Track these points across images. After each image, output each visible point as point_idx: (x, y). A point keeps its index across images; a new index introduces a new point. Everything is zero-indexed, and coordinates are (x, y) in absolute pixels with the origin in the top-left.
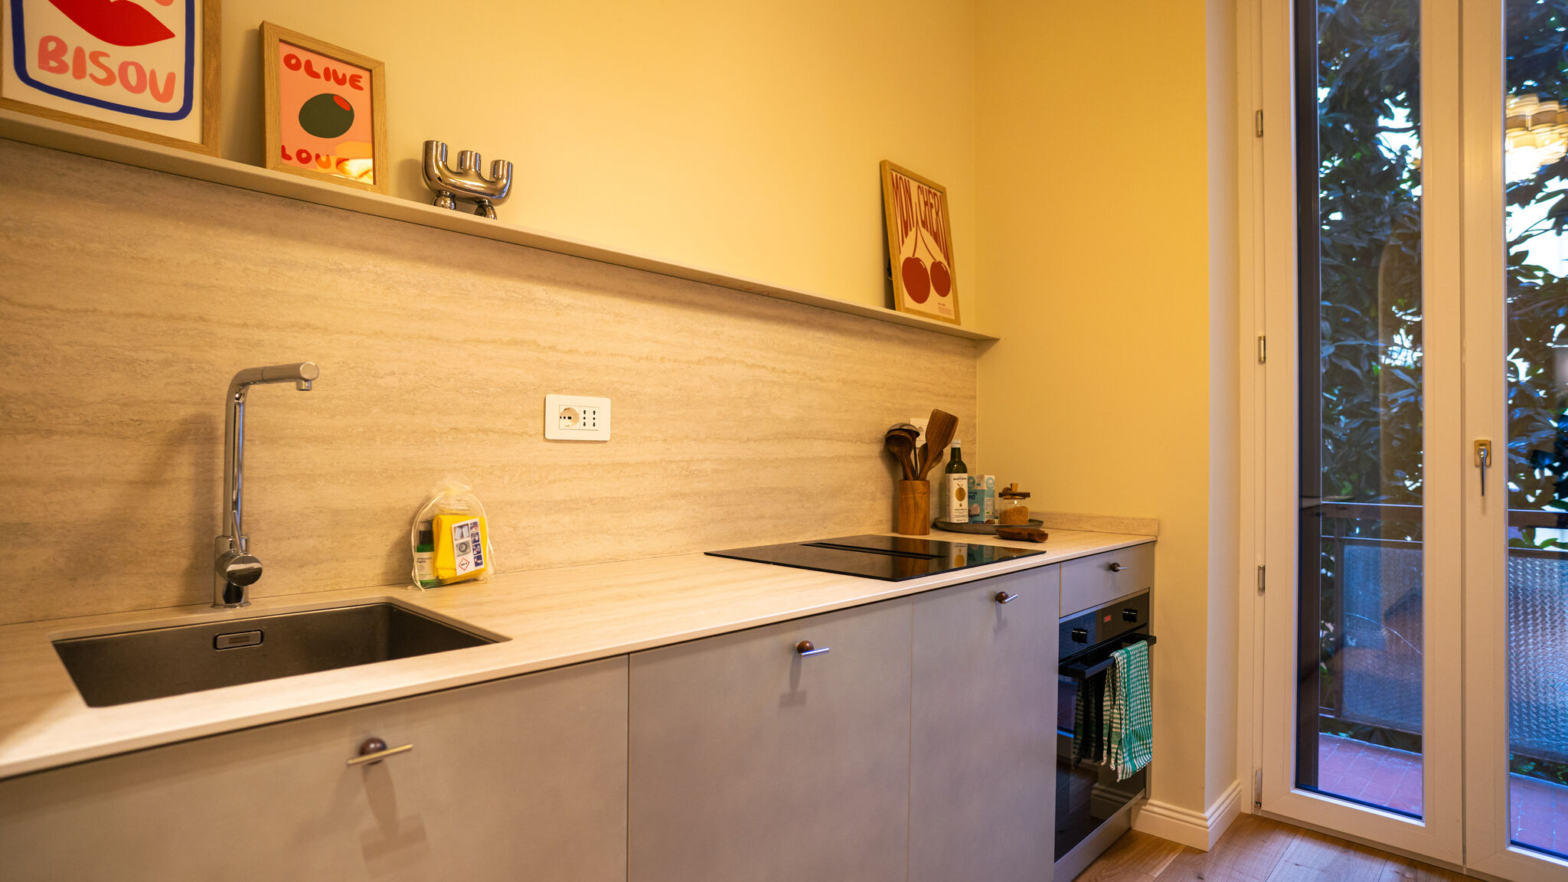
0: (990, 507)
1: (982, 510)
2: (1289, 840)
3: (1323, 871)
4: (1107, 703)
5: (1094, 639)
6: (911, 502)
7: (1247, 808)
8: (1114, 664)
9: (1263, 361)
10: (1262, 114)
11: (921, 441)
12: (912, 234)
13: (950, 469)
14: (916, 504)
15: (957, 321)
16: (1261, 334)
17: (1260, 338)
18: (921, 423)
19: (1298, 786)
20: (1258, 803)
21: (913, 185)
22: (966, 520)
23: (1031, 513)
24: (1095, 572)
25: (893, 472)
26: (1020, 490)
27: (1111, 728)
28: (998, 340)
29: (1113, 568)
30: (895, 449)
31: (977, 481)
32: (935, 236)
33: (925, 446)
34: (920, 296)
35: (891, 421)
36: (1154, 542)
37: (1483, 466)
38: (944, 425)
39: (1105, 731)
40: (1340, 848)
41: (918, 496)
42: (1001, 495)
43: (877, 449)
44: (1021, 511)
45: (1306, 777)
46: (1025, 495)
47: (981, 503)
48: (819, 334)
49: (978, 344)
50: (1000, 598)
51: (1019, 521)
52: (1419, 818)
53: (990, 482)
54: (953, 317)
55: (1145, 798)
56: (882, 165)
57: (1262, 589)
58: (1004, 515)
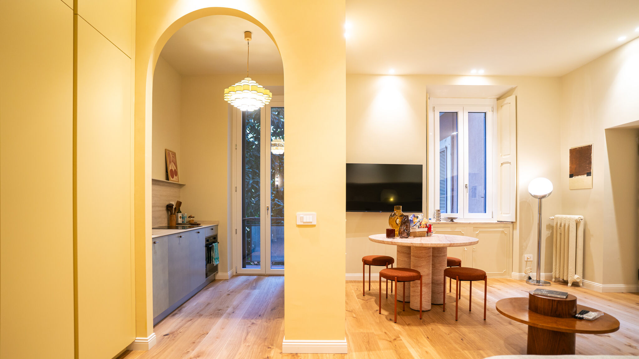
0: (187, 219)
1: (185, 220)
2: (241, 276)
3: (245, 278)
4: (212, 253)
5: (210, 241)
6: (173, 219)
7: (235, 274)
8: (213, 246)
9: (236, 191)
10: (236, 145)
11: (174, 207)
12: (171, 164)
13: (178, 213)
14: (174, 220)
15: (178, 182)
16: (236, 186)
18: (174, 203)
19: (243, 268)
20: (236, 272)
21: (171, 153)
22: (182, 222)
23: (195, 221)
24: (209, 230)
25: (168, 213)
26: (192, 216)
27: (213, 257)
28: (185, 185)
29: (212, 229)
30: (169, 208)
31: (183, 215)
32: (174, 164)
33: (175, 208)
34: (173, 178)
35: (167, 203)
36: (218, 225)
37: (268, 209)
38: (179, 204)
39: (212, 258)
40: (247, 276)
41: (174, 218)
42: (189, 217)
43: (165, 209)
44: (193, 220)
45: (244, 266)
46: (194, 217)
47: (184, 219)
48: (157, 186)
49: (181, 186)
50: (199, 232)
51: (192, 222)
52: (260, 268)
53: (186, 215)
54: (177, 181)
55: (217, 273)
56: (166, 150)
57: (236, 233)
58: (189, 221)
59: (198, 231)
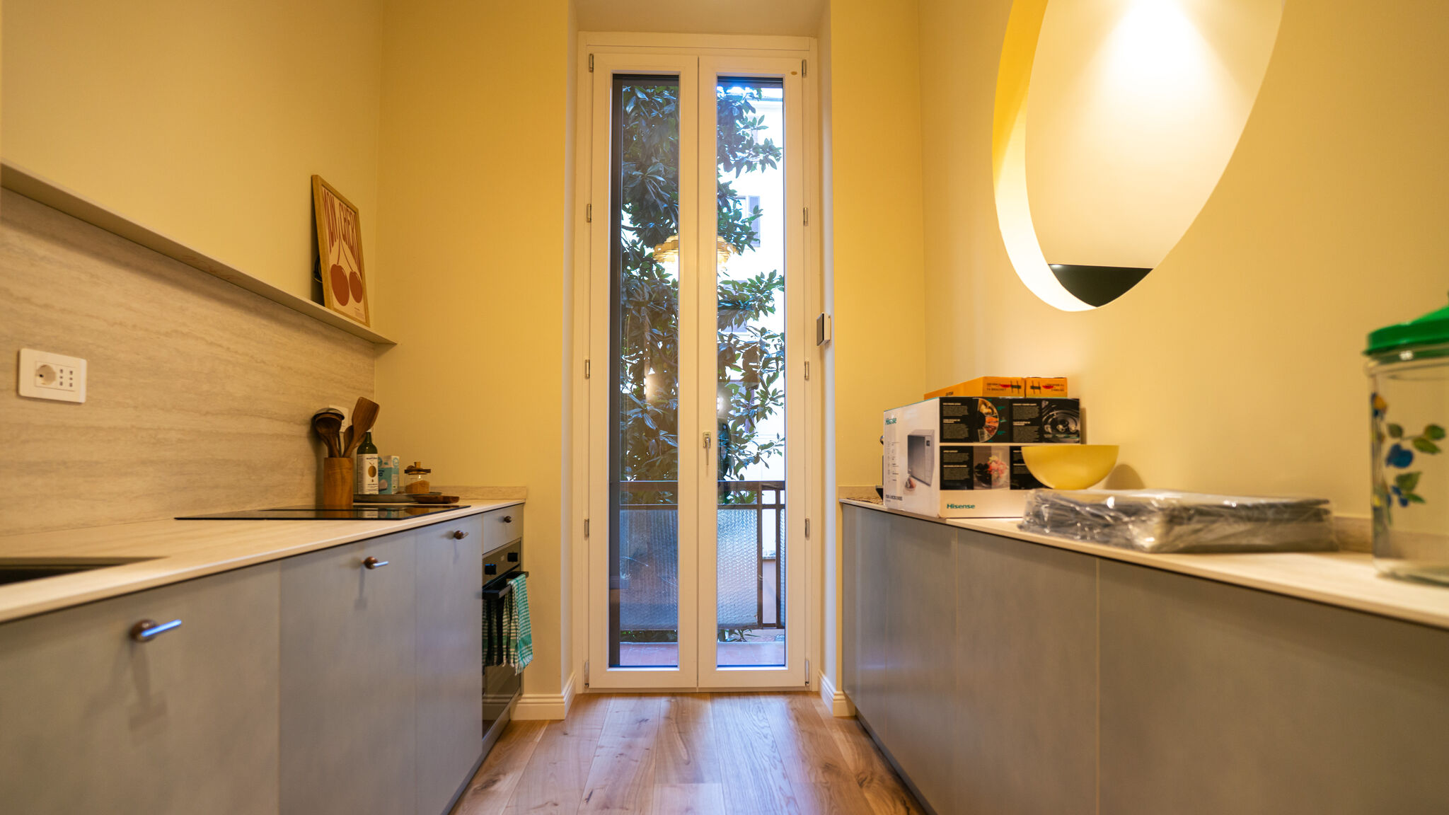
0: (399, 481)
1: (390, 485)
2: (608, 701)
3: (632, 711)
4: (505, 620)
5: (500, 571)
6: (338, 476)
7: (580, 690)
8: (511, 592)
9: (588, 377)
10: (591, 206)
11: (346, 424)
12: (336, 244)
13: (362, 451)
14: (343, 478)
15: (367, 323)
16: (587, 358)
17: (586, 361)
18: (347, 411)
19: (611, 665)
20: (587, 684)
21: (337, 202)
22: (377, 493)
23: (432, 487)
24: (491, 523)
25: (317, 450)
26: (423, 467)
27: (509, 639)
28: (394, 344)
29: (507, 520)
30: (323, 430)
31: (384, 461)
32: (351, 249)
33: (351, 429)
34: (344, 302)
35: (317, 407)
36: (523, 503)
37: (707, 445)
38: (367, 412)
39: (505, 641)
40: (637, 698)
41: (345, 471)
42: (406, 472)
43: (304, 430)
44: (424, 484)
45: (614, 661)
46: (428, 471)
47: (389, 479)
48: (264, 322)
49: (377, 346)
50: (458, 536)
51: (421, 491)
52: (676, 666)
53: (397, 461)
54: (364, 321)
55: (521, 694)
56: (314, 179)
57: (587, 535)
58: (409, 488)
59: (454, 527)
